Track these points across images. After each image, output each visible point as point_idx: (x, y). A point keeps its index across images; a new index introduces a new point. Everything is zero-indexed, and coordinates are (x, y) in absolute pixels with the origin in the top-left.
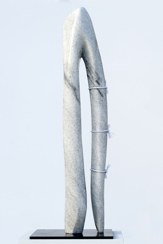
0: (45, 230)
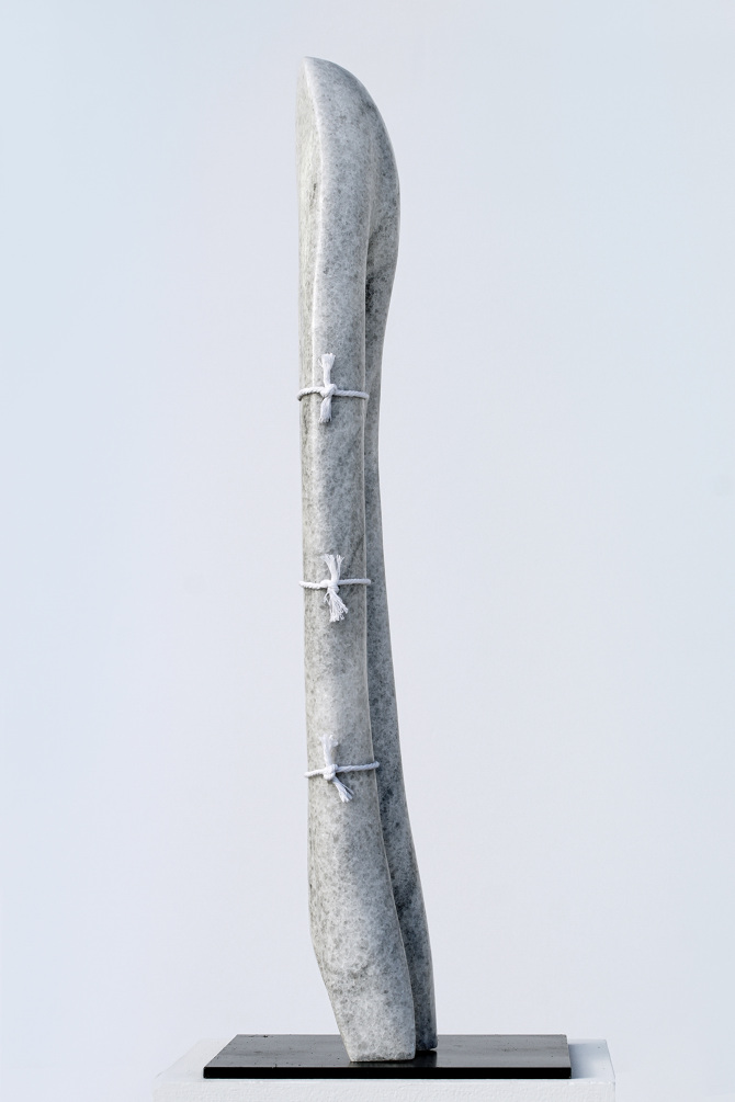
0: (272, 1036)
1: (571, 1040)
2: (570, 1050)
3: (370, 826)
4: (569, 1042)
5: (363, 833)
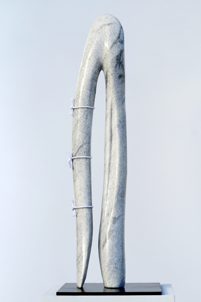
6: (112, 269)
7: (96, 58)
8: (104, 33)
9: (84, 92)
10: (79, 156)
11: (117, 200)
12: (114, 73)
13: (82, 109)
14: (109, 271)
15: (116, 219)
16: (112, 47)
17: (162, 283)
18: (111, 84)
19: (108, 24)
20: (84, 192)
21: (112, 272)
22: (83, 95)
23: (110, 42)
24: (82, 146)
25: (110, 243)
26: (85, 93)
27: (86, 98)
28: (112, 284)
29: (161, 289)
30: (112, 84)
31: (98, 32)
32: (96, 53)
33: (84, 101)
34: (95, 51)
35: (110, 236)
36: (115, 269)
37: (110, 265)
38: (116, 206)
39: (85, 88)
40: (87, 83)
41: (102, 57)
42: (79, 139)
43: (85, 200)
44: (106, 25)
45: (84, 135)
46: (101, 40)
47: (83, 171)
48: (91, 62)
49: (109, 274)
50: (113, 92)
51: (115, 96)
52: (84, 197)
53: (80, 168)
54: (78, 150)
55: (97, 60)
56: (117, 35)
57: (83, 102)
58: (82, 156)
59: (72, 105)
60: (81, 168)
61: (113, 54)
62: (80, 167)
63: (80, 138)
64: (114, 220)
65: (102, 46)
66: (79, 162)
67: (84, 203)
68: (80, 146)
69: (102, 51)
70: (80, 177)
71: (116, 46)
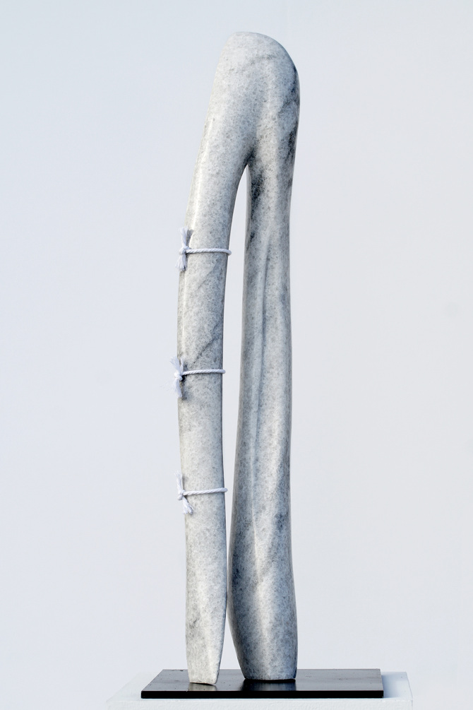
1: (383, 671)
2: (383, 679)
3: (208, 530)
4: (382, 674)
5: (202, 534)
6: (281, 637)
7: (243, 135)
8: (261, 76)
9: (216, 214)
10: (201, 369)
11: (282, 473)
12: (282, 174)
13: (212, 255)
14: (276, 641)
15: (283, 518)
16: (282, 111)
17: (384, 670)
18: (273, 199)
19: (266, 56)
20: (213, 455)
21: (280, 643)
22: (215, 221)
23: (276, 99)
24: (209, 344)
25: (275, 574)
26: (218, 216)
27: (220, 228)
28: (282, 672)
29: (381, 684)
30: (276, 200)
31: (244, 73)
32: (244, 122)
33: (217, 236)
34: (243, 119)
35: (275, 559)
36: (287, 637)
37: (278, 628)
38: (281, 489)
39: (219, 204)
40: (223, 193)
41: (255, 134)
42: (203, 328)
43: (215, 475)
44: (263, 58)
45: (215, 317)
46: (254, 93)
47: (212, 404)
48: (232, 144)
49: (275, 649)
50: (275, 218)
51: (279, 227)
52: (214, 468)
53: (203, 397)
54: (201, 354)
55: (244, 139)
56: (289, 84)
57: (213, 238)
58: (209, 368)
59: (184, 246)
60: (206, 398)
61: (283, 128)
62: (203, 395)
63: (206, 326)
64: (279, 522)
65: (258, 107)
66: (202, 382)
67: (214, 481)
68: (204, 345)
69: (257, 118)
70: (202, 418)
71: (289, 109)
